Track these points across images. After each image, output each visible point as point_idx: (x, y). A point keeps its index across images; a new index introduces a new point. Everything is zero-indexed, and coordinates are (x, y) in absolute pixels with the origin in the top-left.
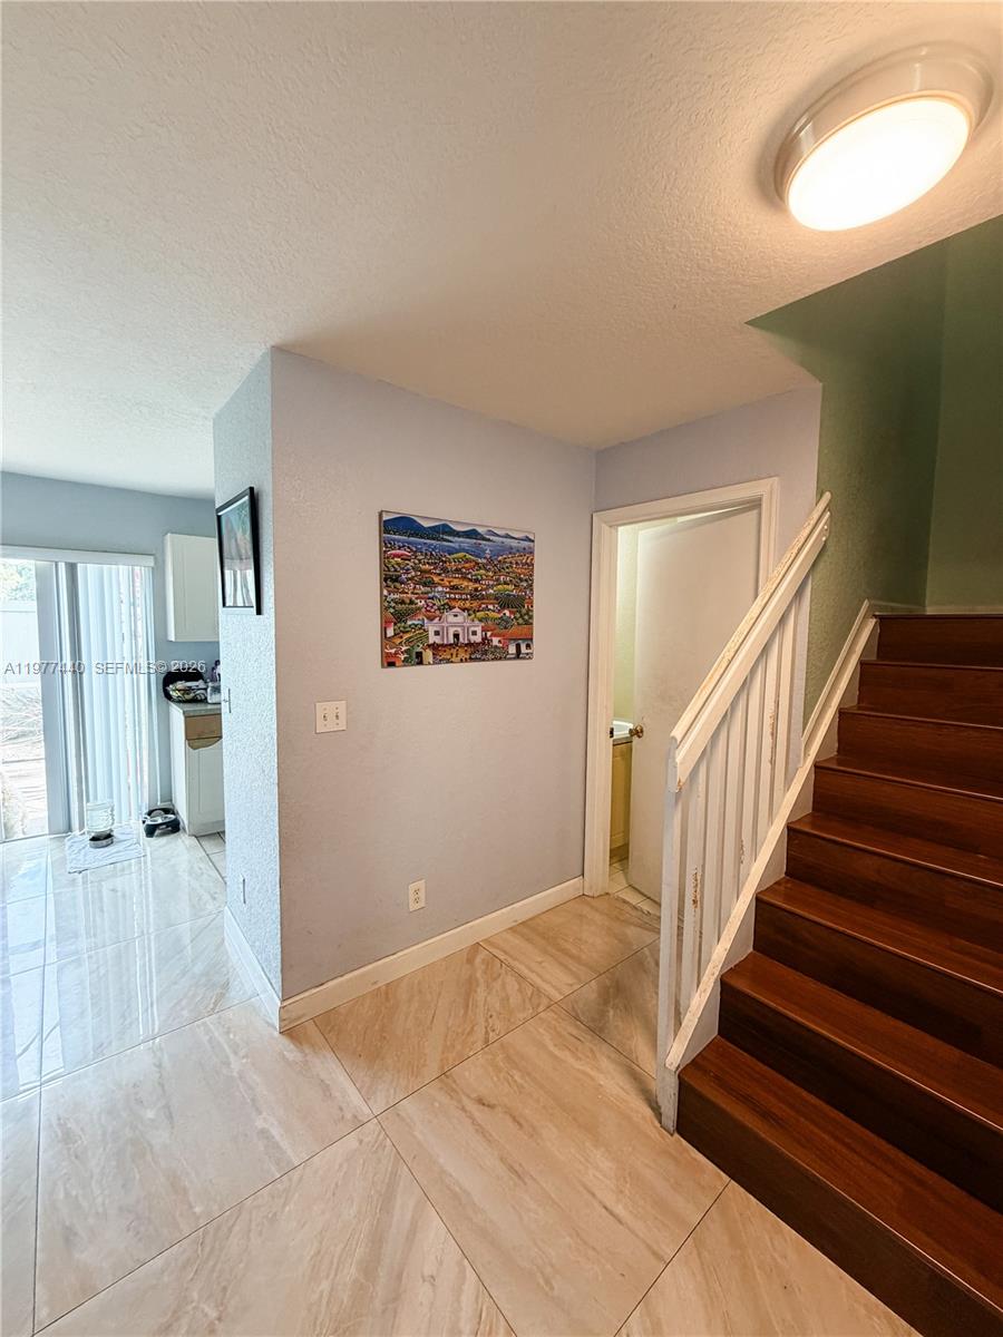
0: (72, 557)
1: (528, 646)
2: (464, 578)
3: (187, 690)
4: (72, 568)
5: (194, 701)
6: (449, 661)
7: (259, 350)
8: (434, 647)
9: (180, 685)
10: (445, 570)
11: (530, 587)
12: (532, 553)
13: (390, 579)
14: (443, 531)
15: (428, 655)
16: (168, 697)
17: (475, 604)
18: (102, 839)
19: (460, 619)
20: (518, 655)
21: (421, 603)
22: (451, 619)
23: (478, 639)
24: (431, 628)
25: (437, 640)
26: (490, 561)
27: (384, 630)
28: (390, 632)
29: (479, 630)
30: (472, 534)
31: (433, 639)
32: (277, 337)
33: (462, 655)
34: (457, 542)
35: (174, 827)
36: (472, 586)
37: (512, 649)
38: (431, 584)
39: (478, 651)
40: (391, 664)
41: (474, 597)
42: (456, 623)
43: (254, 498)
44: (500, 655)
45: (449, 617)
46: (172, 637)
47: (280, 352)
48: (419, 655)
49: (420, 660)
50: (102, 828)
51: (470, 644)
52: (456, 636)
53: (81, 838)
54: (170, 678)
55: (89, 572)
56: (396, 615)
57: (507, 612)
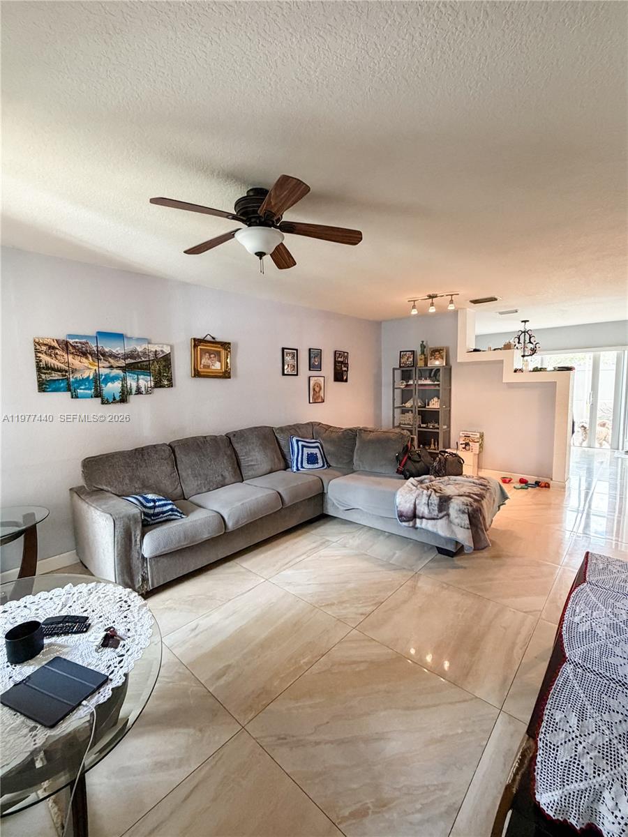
53: (623, 452)
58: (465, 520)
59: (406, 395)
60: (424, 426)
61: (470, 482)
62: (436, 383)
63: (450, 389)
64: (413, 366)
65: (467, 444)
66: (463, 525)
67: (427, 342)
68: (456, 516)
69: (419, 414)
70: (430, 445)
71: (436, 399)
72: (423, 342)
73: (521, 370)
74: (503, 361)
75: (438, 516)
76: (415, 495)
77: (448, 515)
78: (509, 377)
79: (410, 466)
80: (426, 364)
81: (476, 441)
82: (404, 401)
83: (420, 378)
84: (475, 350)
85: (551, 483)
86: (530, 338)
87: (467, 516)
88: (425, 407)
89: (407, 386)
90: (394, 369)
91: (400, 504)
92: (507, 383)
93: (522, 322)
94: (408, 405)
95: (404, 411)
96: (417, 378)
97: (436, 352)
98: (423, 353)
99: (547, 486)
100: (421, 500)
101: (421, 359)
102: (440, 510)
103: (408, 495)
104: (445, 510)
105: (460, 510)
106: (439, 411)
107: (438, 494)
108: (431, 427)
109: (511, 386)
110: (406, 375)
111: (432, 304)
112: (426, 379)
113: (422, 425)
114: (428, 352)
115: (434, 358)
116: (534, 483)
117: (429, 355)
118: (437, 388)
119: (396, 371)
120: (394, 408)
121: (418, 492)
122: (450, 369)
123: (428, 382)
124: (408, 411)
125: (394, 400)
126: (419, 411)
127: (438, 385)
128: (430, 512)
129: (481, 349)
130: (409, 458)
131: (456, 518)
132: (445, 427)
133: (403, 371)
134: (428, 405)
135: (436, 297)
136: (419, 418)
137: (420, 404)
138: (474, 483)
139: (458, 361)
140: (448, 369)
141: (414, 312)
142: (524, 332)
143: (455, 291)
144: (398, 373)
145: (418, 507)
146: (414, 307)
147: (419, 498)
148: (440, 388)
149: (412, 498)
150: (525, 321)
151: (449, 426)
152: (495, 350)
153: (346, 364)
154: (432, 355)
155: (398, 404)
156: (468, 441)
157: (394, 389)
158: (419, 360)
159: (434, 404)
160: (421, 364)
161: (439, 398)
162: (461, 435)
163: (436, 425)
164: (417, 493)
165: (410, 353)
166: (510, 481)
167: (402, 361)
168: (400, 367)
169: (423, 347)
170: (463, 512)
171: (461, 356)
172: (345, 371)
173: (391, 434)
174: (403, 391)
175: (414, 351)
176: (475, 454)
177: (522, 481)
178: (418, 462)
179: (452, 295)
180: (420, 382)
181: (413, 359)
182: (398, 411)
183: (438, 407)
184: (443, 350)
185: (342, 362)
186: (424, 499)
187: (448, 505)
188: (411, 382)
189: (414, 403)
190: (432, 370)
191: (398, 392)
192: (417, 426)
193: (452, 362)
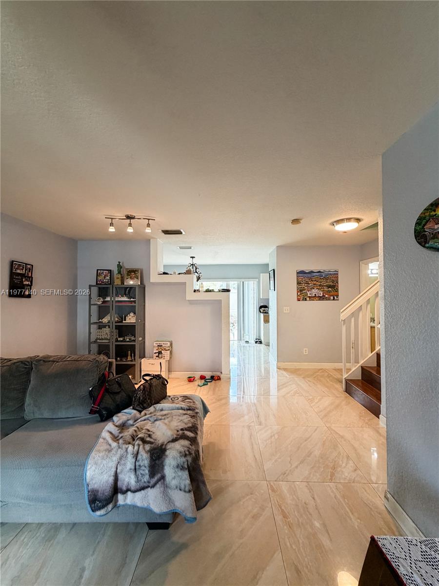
0: (243, 280)
1: (337, 297)
2: (317, 282)
3: (264, 310)
4: (243, 282)
5: (266, 313)
6: (313, 300)
7: (275, 247)
8: (309, 297)
9: (263, 309)
10: (312, 280)
11: (337, 283)
12: (337, 274)
13: (299, 283)
14: (312, 272)
15: (308, 299)
16: (260, 312)
17: (320, 287)
18: (247, 342)
19: (316, 291)
20: (334, 299)
21: (306, 288)
22: (314, 291)
23: (321, 295)
24: (309, 293)
25: (310, 295)
26: (324, 277)
27: (298, 293)
28: (299, 294)
29: (322, 293)
30: (319, 272)
31: (309, 295)
32: (278, 245)
33: (317, 299)
34: (315, 274)
35: (261, 342)
36: (319, 283)
37: (332, 298)
38: (309, 284)
39: (321, 298)
40: (299, 300)
41: (320, 286)
42: (315, 292)
43: (274, 270)
44: (329, 299)
45: (313, 290)
46: (261, 298)
47: (277, 247)
48: (306, 299)
49: (306, 300)
50: (247, 340)
51: (319, 297)
52: (315, 295)
53: (244, 342)
54: (261, 307)
55: (246, 283)
56: (300, 291)
57: (330, 289)
58: (185, 480)
59: (103, 311)
60: (121, 339)
61: (178, 409)
62: (132, 300)
63: (144, 305)
64: (110, 284)
65: (160, 353)
66: (183, 487)
67: (123, 263)
68: (174, 475)
69: (116, 329)
70: (127, 356)
71: (132, 314)
72: (119, 262)
73: (198, 291)
74: (186, 283)
75: (149, 482)
76: (115, 459)
77: (163, 478)
78: (190, 296)
79: (108, 401)
80: (123, 283)
81: (167, 349)
82: (101, 316)
83: (117, 295)
84: (164, 273)
85: (222, 376)
86: (196, 269)
87: (187, 472)
88: (121, 322)
89: (104, 302)
90: (90, 286)
91: (92, 479)
92: (188, 300)
93: (191, 257)
94: (105, 320)
95: (101, 326)
96: (114, 294)
97: (132, 272)
98: (119, 272)
99: (219, 379)
100: (125, 464)
101: (118, 278)
102: (152, 474)
103: (105, 462)
104: (158, 472)
105: (178, 467)
106: (135, 326)
107: (148, 447)
108: (128, 340)
109: (192, 302)
110: (103, 291)
111: (130, 225)
112: (122, 296)
113: (119, 339)
114: (125, 272)
115: (130, 278)
116: (210, 378)
117: (125, 275)
118: (133, 304)
119: (92, 288)
120: (90, 324)
121: (120, 452)
122: (144, 288)
123: (125, 299)
124: (105, 327)
125: (90, 316)
126: (116, 326)
127: (134, 302)
128: (138, 481)
129: (169, 273)
130: (107, 390)
131: (174, 478)
132: (140, 339)
133: (99, 288)
134: (125, 320)
135: (134, 218)
136: (115, 332)
137: (116, 319)
138: (182, 409)
139: (151, 281)
140: (143, 287)
141: (112, 229)
142: (192, 265)
143: (152, 216)
144: (95, 290)
145: (120, 476)
146: (112, 224)
147: (123, 462)
148: (136, 305)
149: (112, 464)
150: (193, 257)
151: (144, 338)
152: (179, 274)
153: (29, 277)
154: (128, 275)
155: (94, 319)
156: (160, 350)
157: (90, 305)
158: (115, 279)
159: (131, 319)
160: (117, 282)
161: (135, 313)
162: (155, 345)
163: (133, 338)
164: (118, 456)
165: (107, 272)
166: (194, 379)
167: (99, 278)
168: (97, 284)
169: (119, 266)
170: (183, 468)
171: (154, 278)
172: (28, 285)
173: (84, 363)
174: (100, 307)
175: (111, 270)
176: (166, 361)
177: (202, 378)
178: (118, 393)
179: (149, 219)
180: (117, 299)
181: (110, 278)
182: (94, 328)
183: (135, 322)
184: (138, 271)
185: (23, 275)
186: (130, 463)
187: (162, 462)
188: (108, 299)
189: (111, 318)
190: (127, 288)
191: (94, 309)
192: (114, 340)
193: (145, 282)
